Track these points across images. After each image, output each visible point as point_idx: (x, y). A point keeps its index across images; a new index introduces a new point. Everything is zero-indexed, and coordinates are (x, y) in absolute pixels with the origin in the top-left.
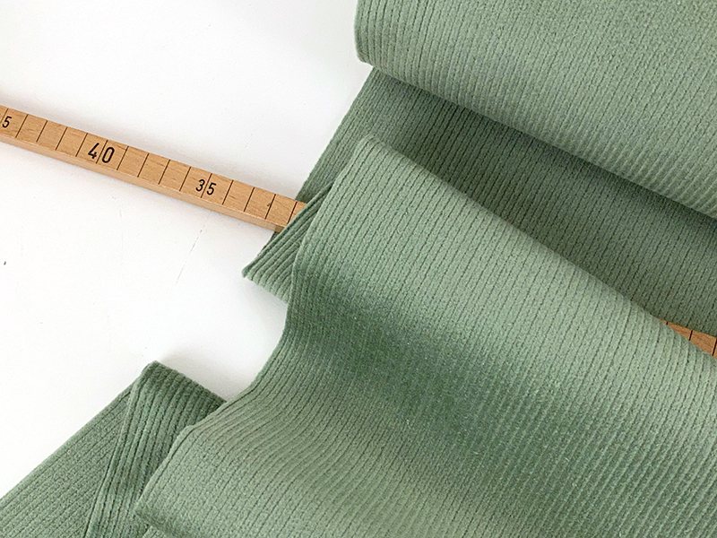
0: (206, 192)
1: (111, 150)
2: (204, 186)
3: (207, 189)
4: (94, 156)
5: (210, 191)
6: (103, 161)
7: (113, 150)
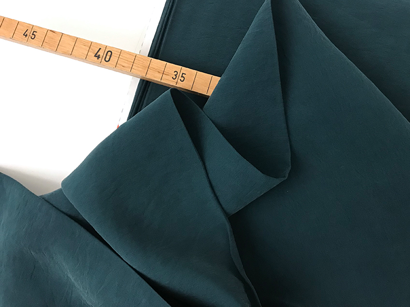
0: (179, 80)
1: (109, 53)
2: (178, 76)
3: (180, 78)
4: (98, 57)
5: (182, 79)
6: (105, 60)
7: (111, 52)
